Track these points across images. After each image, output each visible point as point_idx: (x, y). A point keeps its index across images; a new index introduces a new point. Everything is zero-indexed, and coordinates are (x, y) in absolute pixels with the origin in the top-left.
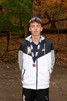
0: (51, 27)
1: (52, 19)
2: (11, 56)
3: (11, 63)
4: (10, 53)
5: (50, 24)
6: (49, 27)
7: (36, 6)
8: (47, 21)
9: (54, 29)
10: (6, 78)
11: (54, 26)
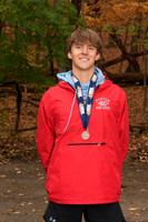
0: (128, 70)
1: (128, 50)
2: (27, 143)
3: (26, 161)
4: (23, 135)
5: (126, 63)
6: (123, 70)
7: (90, 18)
8: (118, 53)
9: (136, 75)
10: (13, 199)
11: (134, 66)
